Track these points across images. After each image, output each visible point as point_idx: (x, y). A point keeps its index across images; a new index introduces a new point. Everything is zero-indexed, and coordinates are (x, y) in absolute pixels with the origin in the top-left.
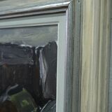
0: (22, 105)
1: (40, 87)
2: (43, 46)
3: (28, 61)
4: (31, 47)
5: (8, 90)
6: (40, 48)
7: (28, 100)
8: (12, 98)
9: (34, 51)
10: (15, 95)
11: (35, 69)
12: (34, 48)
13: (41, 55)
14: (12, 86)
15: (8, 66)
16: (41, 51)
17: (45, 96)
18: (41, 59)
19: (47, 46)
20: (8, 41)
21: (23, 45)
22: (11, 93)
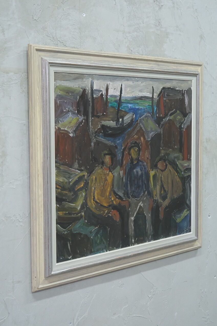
0: (177, 120)
1: (185, 108)
2: (186, 90)
3: (179, 97)
4: (181, 90)
5: (169, 114)
6: (185, 90)
7: (180, 116)
8: (172, 117)
9: (183, 92)
10: (173, 115)
11: (183, 100)
12: (182, 90)
13: (185, 94)
14: (172, 111)
15: (170, 100)
16: (185, 92)
17: (187, 112)
18: (185, 95)
19: (188, 90)
20: (169, 87)
21: (177, 89)
22: (171, 115)
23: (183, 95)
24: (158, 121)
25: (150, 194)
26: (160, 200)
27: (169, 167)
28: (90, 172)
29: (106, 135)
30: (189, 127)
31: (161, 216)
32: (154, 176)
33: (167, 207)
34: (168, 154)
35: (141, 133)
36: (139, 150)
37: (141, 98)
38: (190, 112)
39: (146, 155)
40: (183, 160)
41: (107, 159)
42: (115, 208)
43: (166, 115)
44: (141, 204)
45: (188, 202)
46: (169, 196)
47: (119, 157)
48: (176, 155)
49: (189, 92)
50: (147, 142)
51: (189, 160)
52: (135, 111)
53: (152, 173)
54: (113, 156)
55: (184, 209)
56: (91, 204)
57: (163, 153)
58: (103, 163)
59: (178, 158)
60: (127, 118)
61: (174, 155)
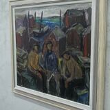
0: (79, 30)
6: (86, 10)
7: (81, 27)
9: (83, 11)
13: (86, 12)
15: (72, 17)
17: (87, 24)
23: (84, 13)
24: (64, 30)
25: (59, 71)
26: (65, 77)
27: (72, 59)
28: (29, 53)
29: (35, 36)
30: (89, 35)
31: (66, 86)
32: (61, 62)
33: (69, 82)
34: (72, 51)
35: (53, 36)
36: (52, 46)
37: (53, 17)
38: (90, 25)
39: (56, 49)
40: (84, 56)
41: (36, 48)
42: (39, 72)
43: (70, 27)
44: (53, 75)
45: (87, 85)
46: (71, 76)
47: (41, 48)
48: (77, 52)
49: (89, 10)
50: (57, 42)
51: (89, 57)
52: (50, 24)
53: (60, 60)
54: (38, 47)
55: (84, 88)
56: (29, 67)
57: (67, 49)
58: (34, 49)
59: (79, 54)
60: (45, 28)
61: (76, 52)
